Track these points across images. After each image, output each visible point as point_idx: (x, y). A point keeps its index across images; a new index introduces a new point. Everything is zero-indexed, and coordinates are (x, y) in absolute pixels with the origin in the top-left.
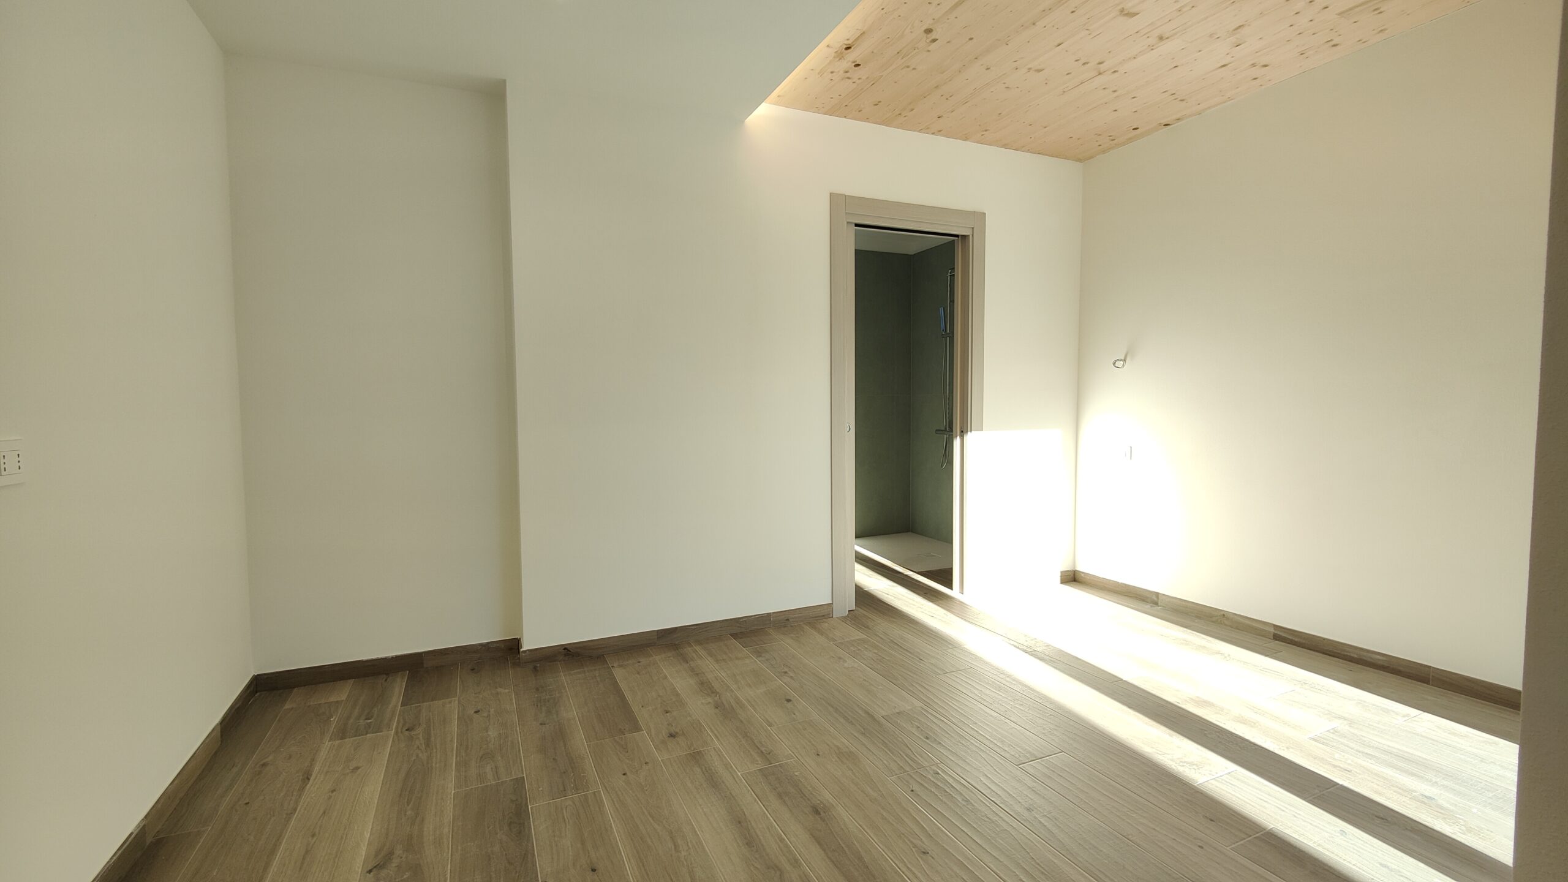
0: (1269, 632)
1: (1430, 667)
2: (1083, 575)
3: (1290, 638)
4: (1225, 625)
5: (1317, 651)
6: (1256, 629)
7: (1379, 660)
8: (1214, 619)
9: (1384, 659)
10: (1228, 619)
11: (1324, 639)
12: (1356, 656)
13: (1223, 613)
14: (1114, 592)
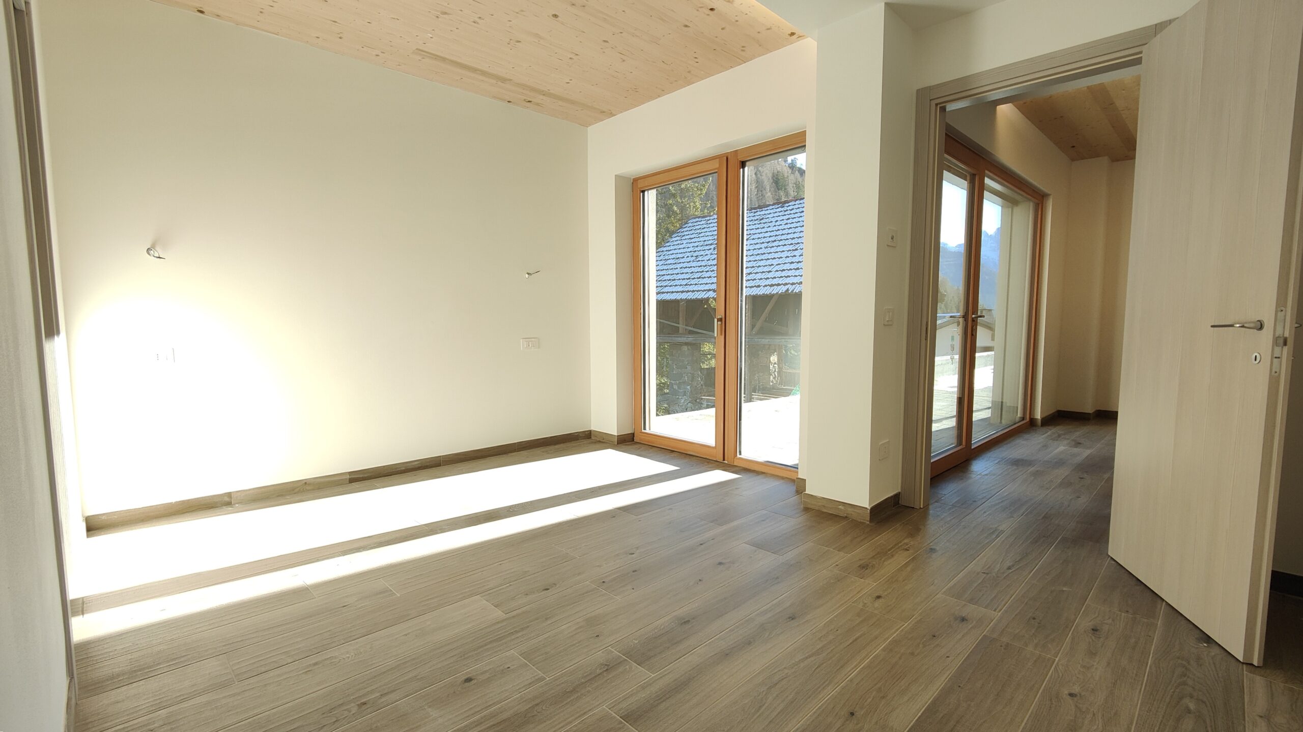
0: (346, 479)
1: (440, 456)
2: (103, 517)
3: (361, 476)
4: (308, 490)
5: (380, 477)
6: (335, 481)
7: (416, 465)
8: (296, 490)
9: (419, 462)
10: (309, 484)
11: (384, 466)
12: (404, 468)
13: (305, 481)
14: (166, 516)
